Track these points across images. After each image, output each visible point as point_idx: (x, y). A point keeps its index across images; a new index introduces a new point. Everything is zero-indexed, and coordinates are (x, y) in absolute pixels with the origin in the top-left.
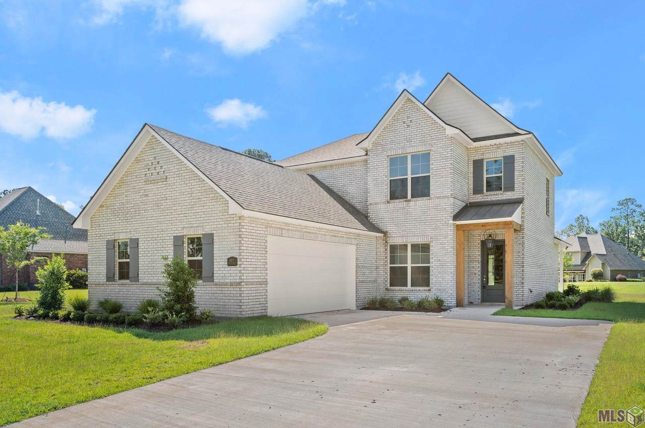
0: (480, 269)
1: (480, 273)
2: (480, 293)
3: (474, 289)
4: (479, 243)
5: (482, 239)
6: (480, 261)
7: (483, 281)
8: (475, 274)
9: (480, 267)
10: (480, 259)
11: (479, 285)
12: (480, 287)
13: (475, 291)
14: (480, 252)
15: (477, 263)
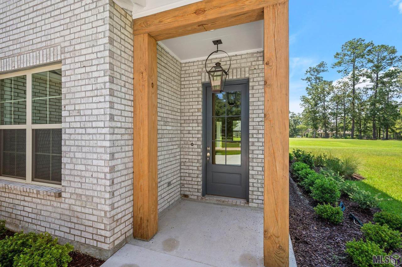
0: (200, 136)
1: (200, 143)
2: (200, 180)
3: (191, 171)
4: (198, 88)
5: (203, 80)
6: (200, 121)
7: (206, 157)
8: (192, 144)
9: (201, 132)
10: (200, 118)
11: (198, 165)
12: (200, 168)
13: (193, 175)
14: (201, 103)
15: (196, 125)
